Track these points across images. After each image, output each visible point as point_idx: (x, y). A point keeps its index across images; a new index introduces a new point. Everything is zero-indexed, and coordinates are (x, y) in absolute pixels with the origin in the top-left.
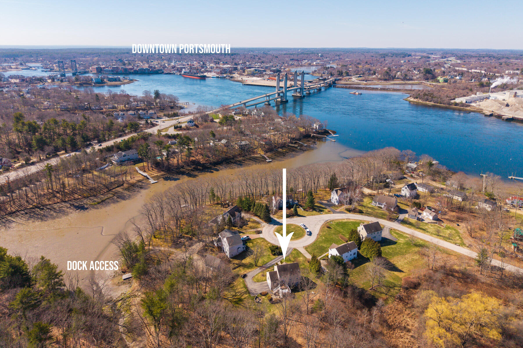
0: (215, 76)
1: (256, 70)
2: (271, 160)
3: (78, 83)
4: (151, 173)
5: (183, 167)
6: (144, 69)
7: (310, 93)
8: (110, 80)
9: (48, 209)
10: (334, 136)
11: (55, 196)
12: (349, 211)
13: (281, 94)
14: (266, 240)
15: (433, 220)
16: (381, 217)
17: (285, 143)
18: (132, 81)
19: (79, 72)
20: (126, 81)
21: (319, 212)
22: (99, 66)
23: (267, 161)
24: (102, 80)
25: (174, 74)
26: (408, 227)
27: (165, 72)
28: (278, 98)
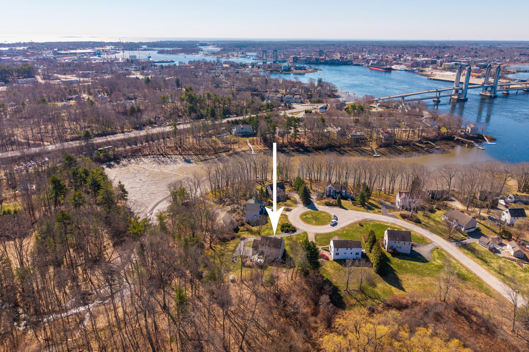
0: (403, 69)
1: (456, 64)
2: (379, 155)
3: (270, 69)
4: (258, 146)
5: (286, 147)
6: (335, 60)
7: (508, 94)
8: (297, 68)
9: (168, 157)
10: (489, 143)
11: (177, 149)
12: (404, 217)
13: (460, 91)
14: (287, 218)
15: (514, 256)
16: (440, 234)
17: (411, 141)
18: (316, 70)
19: (279, 61)
20: (310, 70)
21: (367, 209)
22: (296, 56)
23: (374, 155)
24: (289, 68)
25: (362, 65)
26: (464, 253)
27: (355, 63)
28: (454, 95)
